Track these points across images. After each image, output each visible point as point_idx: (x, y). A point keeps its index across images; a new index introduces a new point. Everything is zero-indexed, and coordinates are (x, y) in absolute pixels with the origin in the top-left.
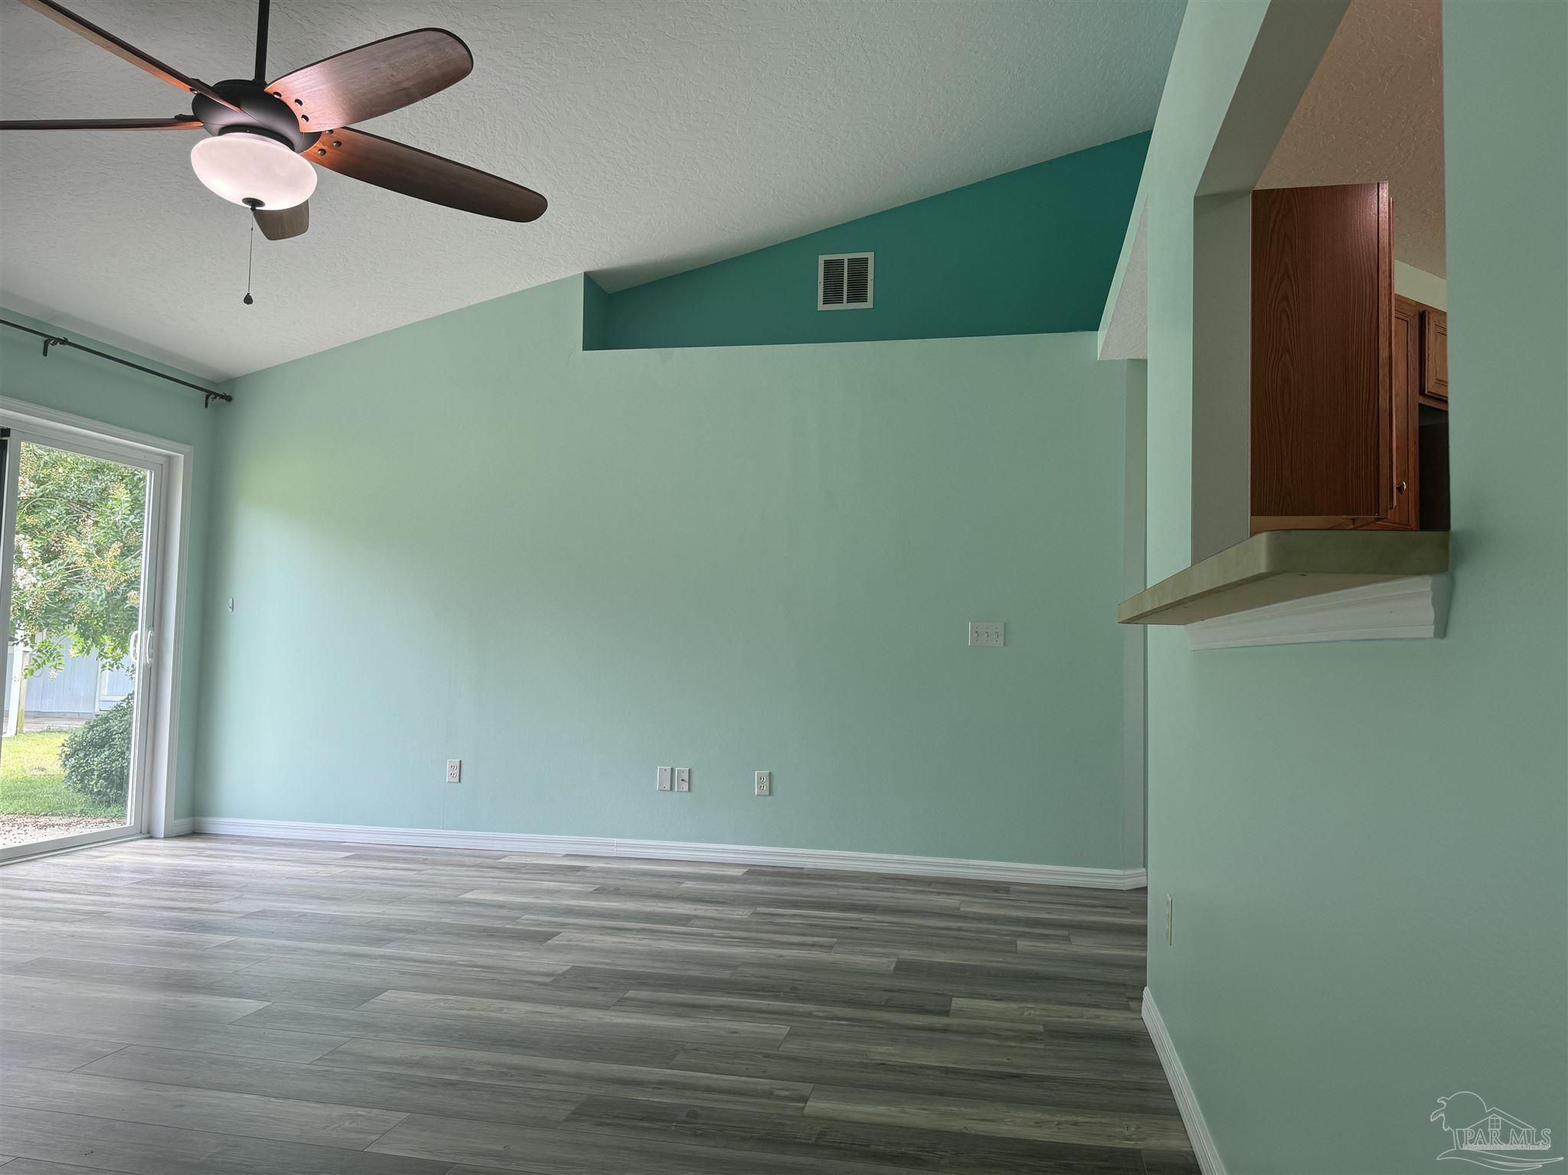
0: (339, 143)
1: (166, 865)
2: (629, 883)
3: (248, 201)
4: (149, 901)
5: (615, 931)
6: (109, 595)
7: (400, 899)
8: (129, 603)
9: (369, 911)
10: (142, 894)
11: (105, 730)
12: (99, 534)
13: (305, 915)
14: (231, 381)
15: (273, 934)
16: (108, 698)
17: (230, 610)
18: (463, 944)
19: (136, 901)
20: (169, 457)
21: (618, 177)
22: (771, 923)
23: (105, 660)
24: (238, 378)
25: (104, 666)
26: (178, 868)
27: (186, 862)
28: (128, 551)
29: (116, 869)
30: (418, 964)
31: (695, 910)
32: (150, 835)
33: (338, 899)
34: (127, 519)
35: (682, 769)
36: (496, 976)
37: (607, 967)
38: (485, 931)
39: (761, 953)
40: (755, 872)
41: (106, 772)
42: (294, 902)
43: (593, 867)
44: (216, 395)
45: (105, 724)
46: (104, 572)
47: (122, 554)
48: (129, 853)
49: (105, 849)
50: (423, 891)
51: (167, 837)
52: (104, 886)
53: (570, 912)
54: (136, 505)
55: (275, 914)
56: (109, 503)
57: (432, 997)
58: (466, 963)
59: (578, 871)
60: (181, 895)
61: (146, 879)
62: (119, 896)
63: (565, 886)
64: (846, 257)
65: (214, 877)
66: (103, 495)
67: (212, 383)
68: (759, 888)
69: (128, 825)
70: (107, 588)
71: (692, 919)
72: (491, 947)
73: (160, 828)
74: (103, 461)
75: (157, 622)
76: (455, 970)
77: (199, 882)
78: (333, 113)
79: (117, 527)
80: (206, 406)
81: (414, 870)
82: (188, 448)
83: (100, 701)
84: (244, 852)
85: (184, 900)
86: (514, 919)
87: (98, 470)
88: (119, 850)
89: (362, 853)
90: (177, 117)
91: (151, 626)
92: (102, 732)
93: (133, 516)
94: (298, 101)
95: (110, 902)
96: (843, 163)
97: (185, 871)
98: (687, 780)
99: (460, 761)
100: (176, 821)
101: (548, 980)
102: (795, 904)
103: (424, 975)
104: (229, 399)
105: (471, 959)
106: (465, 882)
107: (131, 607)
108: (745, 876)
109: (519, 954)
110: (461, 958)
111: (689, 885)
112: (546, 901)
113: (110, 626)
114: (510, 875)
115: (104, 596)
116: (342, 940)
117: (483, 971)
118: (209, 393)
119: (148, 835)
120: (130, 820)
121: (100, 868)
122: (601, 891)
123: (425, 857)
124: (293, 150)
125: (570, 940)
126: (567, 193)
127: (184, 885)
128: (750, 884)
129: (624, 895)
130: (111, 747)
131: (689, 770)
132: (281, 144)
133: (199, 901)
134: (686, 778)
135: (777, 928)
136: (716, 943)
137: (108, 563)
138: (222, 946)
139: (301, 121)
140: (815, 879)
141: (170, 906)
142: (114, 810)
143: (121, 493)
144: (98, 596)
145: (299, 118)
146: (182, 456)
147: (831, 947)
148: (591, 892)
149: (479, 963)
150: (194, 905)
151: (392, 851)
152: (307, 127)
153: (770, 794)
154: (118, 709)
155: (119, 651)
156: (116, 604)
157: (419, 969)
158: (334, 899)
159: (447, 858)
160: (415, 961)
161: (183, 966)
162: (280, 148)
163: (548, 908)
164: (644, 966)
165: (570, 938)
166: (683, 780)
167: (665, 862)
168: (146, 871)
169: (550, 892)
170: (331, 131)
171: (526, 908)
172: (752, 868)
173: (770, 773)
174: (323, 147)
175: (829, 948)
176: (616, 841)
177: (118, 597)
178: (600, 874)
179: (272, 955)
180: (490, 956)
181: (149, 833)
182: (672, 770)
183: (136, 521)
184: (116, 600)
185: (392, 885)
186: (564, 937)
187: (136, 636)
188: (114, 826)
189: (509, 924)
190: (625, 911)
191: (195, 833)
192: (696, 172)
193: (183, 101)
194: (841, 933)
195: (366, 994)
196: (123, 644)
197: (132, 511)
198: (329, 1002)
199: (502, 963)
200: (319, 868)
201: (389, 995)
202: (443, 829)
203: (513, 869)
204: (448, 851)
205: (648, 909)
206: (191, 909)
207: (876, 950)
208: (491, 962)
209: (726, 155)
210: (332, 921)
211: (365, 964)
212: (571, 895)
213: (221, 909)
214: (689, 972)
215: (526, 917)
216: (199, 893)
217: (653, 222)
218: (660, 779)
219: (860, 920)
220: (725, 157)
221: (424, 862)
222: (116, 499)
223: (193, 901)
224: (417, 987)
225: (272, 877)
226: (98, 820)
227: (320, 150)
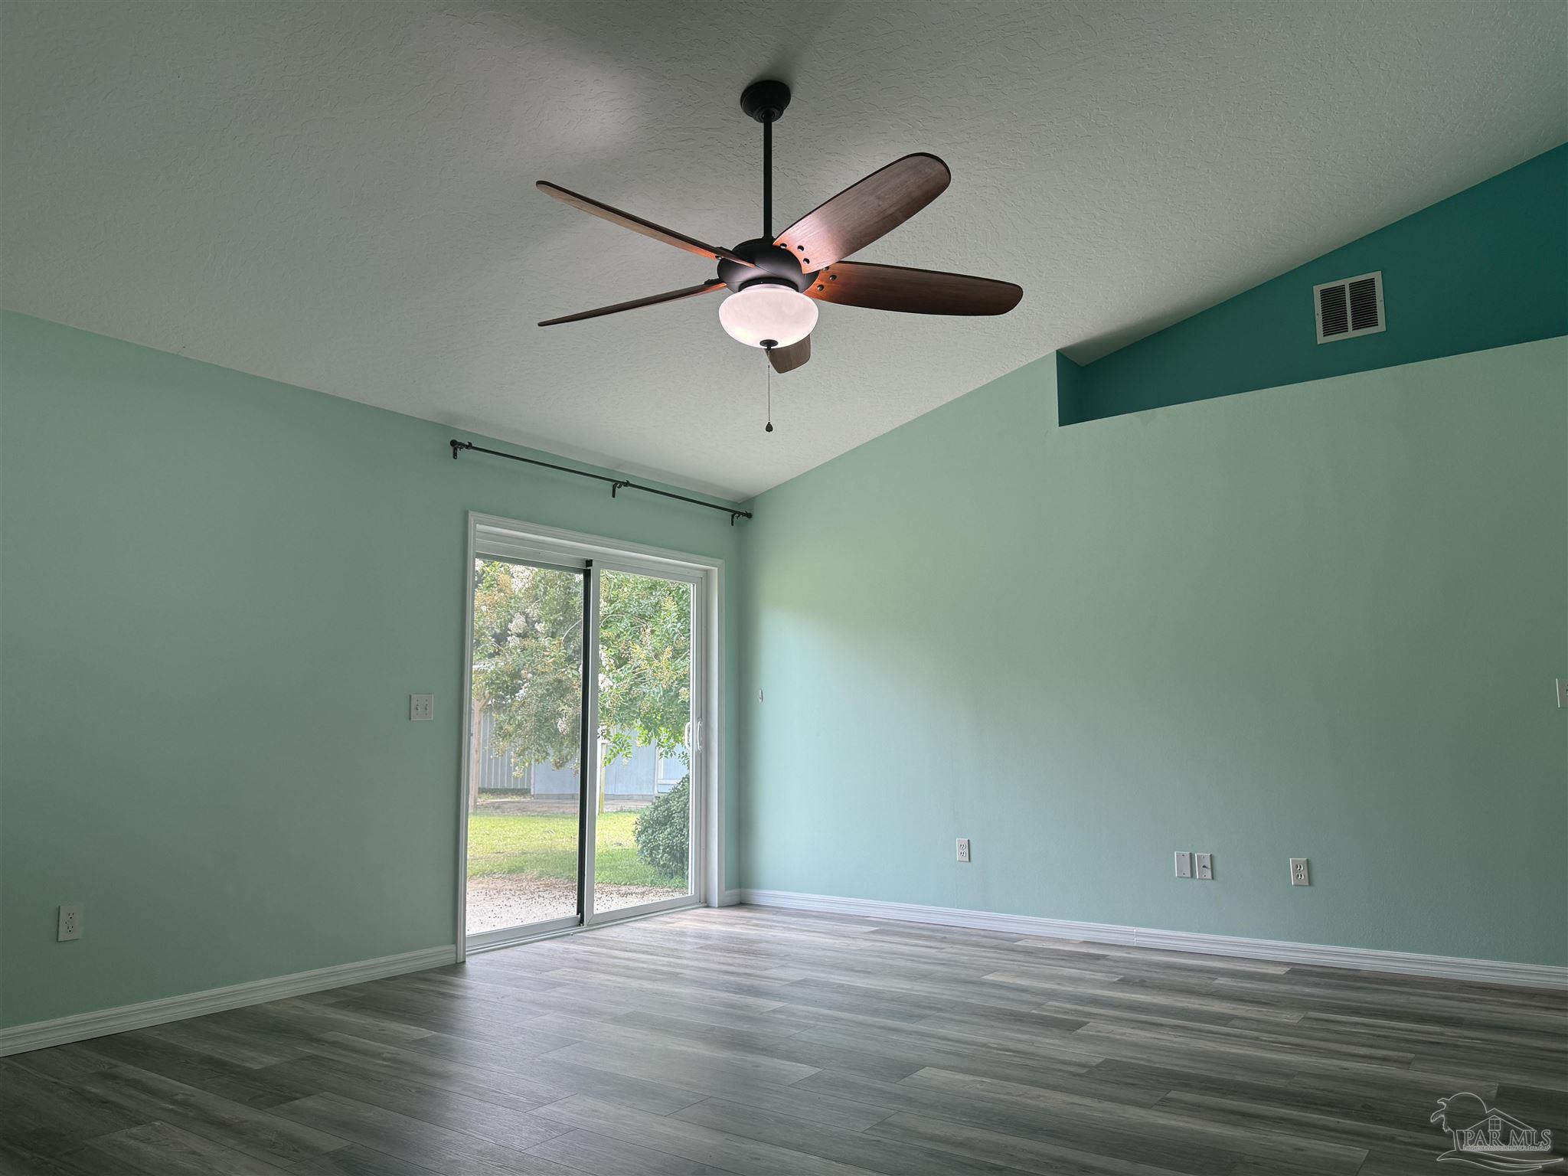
0: (834, 277)
1: (721, 932)
2: (1155, 975)
3: (763, 343)
4: (711, 965)
5: (1146, 1025)
6: (666, 692)
7: (925, 976)
8: (681, 698)
9: (898, 986)
10: (706, 957)
11: (667, 810)
12: (655, 641)
13: (842, 986)
14: (751, 500)
15: (816, 1003)
16: (664, 782)
17: (760, 700)
18: (992, 1026)
19: (702, 965)
20: (707, 571)
21: (1087, 251)
22: (1328, 1031)
23: (662, 749)
24: (757, 496)
25: (661, 754)
26: (733, 935)
27: (737, 930)
28: (677, 654)
29: (682, 934)
30: (950, 1043)
31: (1234, 1009)
32: (708, 906)
33: (869, 972)
34: (675, 627)
35: (1203, 855)
36: (1028, 1062)
37: (1142, 1063)
38: (1011, 1015)
39: (1320, 1063)
40: (1299, 972)
41: (668, 846)
42: (830, 973)
43: (1113, 957)
44: (740, 513)
45: (667, 804)
46: (661, 672)
47: (673, 657)
48: (691, 920)
49: (674, 915)
50: (947, 970)
51: (720, 907)
52: (676, 949)
53: (1095, 1001)
54: (683, 615)
55: (817, 984)
56: (662, 614)
57: (968, 1078)
58: (996, 1046)
59: (1099, 959)
60: (737, 961)
61: (706, 944)
62: (685, 958)
63: (1088, 975)
64: (1346, 282)
65: (762, 945)
66: (657, 607)
67: (736, 503)
68: (1307, 990)
69: (689, 895)
70: (664, 686)
71: (1232, 1019)
72: (1019, 1031)
73: (715, 899)
74: (655, 579)
75: (704, 715)
76: (989, 1052)
77: (748, 949)
78: (829, 250)
79: (669, 634)
80: (732, 525)
81: (937, 948)
82: (720, 562)
83: (658, 784)
84: (785, 923)
85: (739, 966)
86: (1039, 1005)
87: (653, 587)
88: (683, 916)
89: (886, 928)
90: (706, 283)
91: (699, 718)
92: (664, 812)
93: (680, 624)
94: (801, 248)
95: (681, 964)
96: (1335, 185)
97: (737, 938)
98: (1210, 867)
99: (969, 841)
100: (726, 892)
101: (1083, 1071)
102: (1356, 1011)
103: (958, 1055)
104: (749, 516)
105: (1001, 1042)
106: (985, 963)
107: (682, 702)
108: (1290, 976)
109: (1047, 1041)
110: (992, 1041)
111: (1221, 981)
112: (1069, 989)
113: (667, 719)
114: (1028, 959)
115: (662, 694)
116: (876, 1012)
117: (1015, 1056)
118: (734, 513)
119: (706, 904)
120: (691, 891)
121: (671, 932)
122: (1125, 982)
123: (944, 935)
124: (798, 291)
125: (1099, 1032)
126: (1037, 277)
127: (738, 952)
128: (1294, 984)
129: (1151, 988)
130: (672, 824)
131: (1211, 856)
132: (788, 288)
133: (752, 967)
134: (1209, 865)
135: (1337, 1037)
136: (1264, 1048)
137: (663, 664)
138: (774, 1011)
139: (804, 264)
140: (1377, 983)
141: (728, 970)
142: (677, 880)
143: (670, 605)
144: (658, 693)
145: (801, 260)
146: (717, 569)
147: (1409, 1063)
148: (1114, 983)
149: (1011, 1047)
150: (748, 971)
151: (913, 928)
152: (807, 269)
153: (1310, 883)
154: (676, 790)
155: (672, 740)
156: (670, 700)
157: (951, 1048)
158: (866, 972)
159: (966, 938)
160: (949, 1040)
161: (745, 1027)
162: (787, 291)
163: (1072, 995)
164: (1185, 1066)
165: (1099, 1029)
166: (1204, 867)
167: (1191, 955)
168: (707, 937)
169: (1072, 980)
170: (828, 268)
171: (1052, 995)
172: (1297, 967)
173: (1307, 860)
174: (821, 283)
175: (1407, 1064)
176: (1135, 930)
177: (672, 694)
178: (1121, 964)
179: (818, 1023)
180: (1020, 1041)
181: (706, 902)
182: (1191, 856)
183: (682, 627)
184: (671, 695)
185: (920, 962)
186: (1093, 1028)
187: (689, 728)
188: (677, 895)
189: (1034, 1009)
190: (1155, 1005)
191: (742, 903)
192: (1168, 229)
193: (709, 267)
194: (1420, 1047)
195: (905, 1070)
196: (677, 733)
197: (679, 619)
198: (873, 1073)
199: (1031, 1049)
200: (850, 942)
201: (925, 1072)
202: (958, 908)
203: (1032, 953)
204: (966, 931)
205: (1180, 1005)
206: (745, 974)
207: (1468, 1070)
208: (1021, 1047)
209: (1199, 205)
210: (866, 993)
211: (901, 1038)
212: (1094, 984)
213: (771, 976)
214: (1237, 1077)
215: (1050, 1003)
216: (750, 960)
217: (1125, 288)
218: (1178, 864)
219: (1442, 1034)
220: (1198, 208)
221: (943, 940)
222: (666, 610)
223: (746, 966)
224: (953, 1067)
225: (809, 948)
226: (665, 890)
227: (819, 286)
